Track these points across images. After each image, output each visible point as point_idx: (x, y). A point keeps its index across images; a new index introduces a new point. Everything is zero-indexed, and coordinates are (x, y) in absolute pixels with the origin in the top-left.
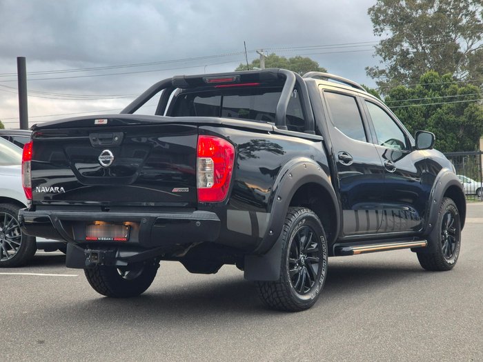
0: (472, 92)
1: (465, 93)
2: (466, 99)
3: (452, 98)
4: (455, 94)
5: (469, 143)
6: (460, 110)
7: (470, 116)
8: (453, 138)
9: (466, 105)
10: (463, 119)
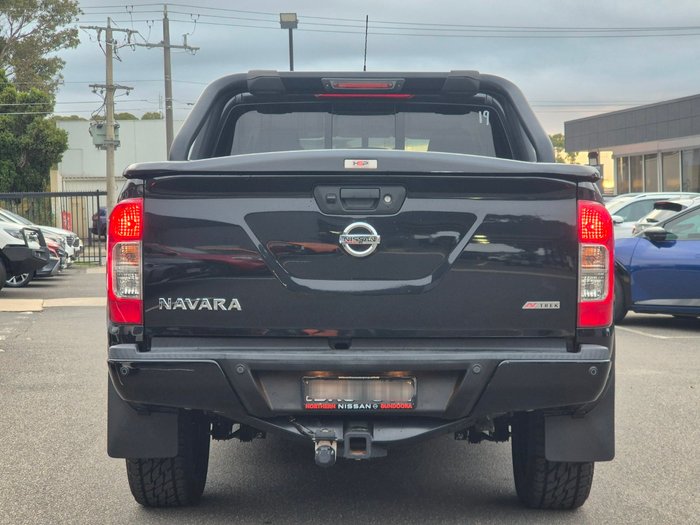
0: (38, 101)
1: (28, 101)
2: (30, 109)
3: (7, 107)
4: (13, 100)
5: (33, 175)
6: (20, 126)
7: (37, 136)
8: (10, 167)
9: (31, 118)
10: (25, 139)
